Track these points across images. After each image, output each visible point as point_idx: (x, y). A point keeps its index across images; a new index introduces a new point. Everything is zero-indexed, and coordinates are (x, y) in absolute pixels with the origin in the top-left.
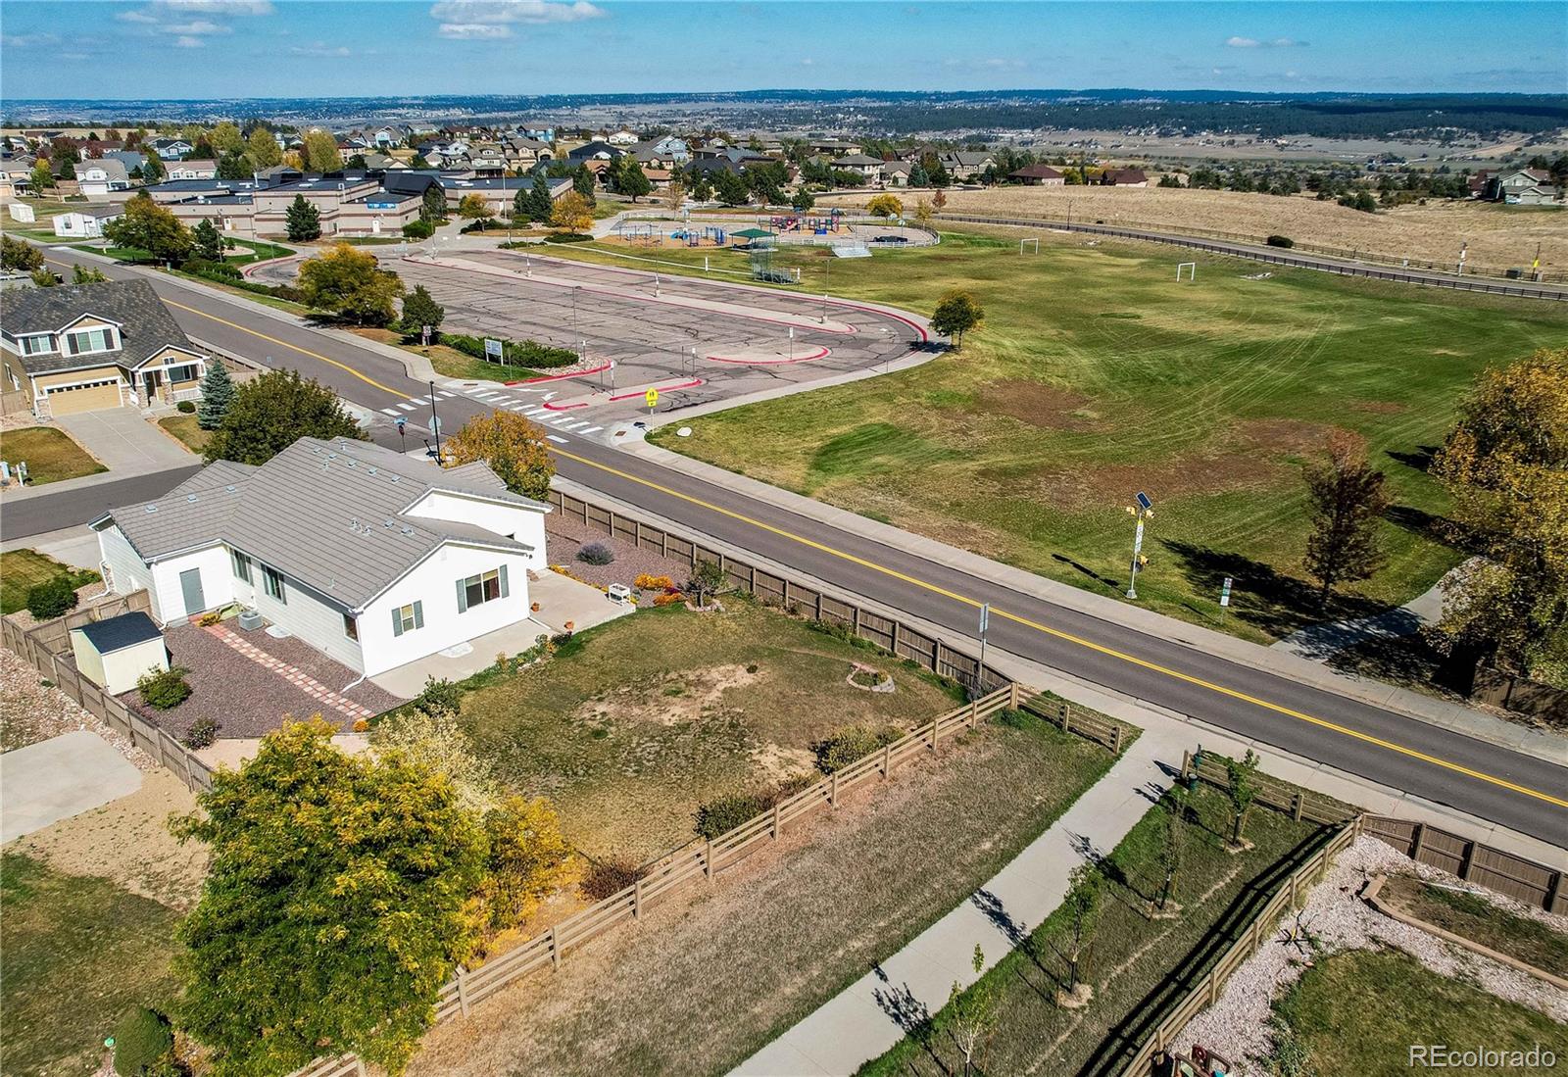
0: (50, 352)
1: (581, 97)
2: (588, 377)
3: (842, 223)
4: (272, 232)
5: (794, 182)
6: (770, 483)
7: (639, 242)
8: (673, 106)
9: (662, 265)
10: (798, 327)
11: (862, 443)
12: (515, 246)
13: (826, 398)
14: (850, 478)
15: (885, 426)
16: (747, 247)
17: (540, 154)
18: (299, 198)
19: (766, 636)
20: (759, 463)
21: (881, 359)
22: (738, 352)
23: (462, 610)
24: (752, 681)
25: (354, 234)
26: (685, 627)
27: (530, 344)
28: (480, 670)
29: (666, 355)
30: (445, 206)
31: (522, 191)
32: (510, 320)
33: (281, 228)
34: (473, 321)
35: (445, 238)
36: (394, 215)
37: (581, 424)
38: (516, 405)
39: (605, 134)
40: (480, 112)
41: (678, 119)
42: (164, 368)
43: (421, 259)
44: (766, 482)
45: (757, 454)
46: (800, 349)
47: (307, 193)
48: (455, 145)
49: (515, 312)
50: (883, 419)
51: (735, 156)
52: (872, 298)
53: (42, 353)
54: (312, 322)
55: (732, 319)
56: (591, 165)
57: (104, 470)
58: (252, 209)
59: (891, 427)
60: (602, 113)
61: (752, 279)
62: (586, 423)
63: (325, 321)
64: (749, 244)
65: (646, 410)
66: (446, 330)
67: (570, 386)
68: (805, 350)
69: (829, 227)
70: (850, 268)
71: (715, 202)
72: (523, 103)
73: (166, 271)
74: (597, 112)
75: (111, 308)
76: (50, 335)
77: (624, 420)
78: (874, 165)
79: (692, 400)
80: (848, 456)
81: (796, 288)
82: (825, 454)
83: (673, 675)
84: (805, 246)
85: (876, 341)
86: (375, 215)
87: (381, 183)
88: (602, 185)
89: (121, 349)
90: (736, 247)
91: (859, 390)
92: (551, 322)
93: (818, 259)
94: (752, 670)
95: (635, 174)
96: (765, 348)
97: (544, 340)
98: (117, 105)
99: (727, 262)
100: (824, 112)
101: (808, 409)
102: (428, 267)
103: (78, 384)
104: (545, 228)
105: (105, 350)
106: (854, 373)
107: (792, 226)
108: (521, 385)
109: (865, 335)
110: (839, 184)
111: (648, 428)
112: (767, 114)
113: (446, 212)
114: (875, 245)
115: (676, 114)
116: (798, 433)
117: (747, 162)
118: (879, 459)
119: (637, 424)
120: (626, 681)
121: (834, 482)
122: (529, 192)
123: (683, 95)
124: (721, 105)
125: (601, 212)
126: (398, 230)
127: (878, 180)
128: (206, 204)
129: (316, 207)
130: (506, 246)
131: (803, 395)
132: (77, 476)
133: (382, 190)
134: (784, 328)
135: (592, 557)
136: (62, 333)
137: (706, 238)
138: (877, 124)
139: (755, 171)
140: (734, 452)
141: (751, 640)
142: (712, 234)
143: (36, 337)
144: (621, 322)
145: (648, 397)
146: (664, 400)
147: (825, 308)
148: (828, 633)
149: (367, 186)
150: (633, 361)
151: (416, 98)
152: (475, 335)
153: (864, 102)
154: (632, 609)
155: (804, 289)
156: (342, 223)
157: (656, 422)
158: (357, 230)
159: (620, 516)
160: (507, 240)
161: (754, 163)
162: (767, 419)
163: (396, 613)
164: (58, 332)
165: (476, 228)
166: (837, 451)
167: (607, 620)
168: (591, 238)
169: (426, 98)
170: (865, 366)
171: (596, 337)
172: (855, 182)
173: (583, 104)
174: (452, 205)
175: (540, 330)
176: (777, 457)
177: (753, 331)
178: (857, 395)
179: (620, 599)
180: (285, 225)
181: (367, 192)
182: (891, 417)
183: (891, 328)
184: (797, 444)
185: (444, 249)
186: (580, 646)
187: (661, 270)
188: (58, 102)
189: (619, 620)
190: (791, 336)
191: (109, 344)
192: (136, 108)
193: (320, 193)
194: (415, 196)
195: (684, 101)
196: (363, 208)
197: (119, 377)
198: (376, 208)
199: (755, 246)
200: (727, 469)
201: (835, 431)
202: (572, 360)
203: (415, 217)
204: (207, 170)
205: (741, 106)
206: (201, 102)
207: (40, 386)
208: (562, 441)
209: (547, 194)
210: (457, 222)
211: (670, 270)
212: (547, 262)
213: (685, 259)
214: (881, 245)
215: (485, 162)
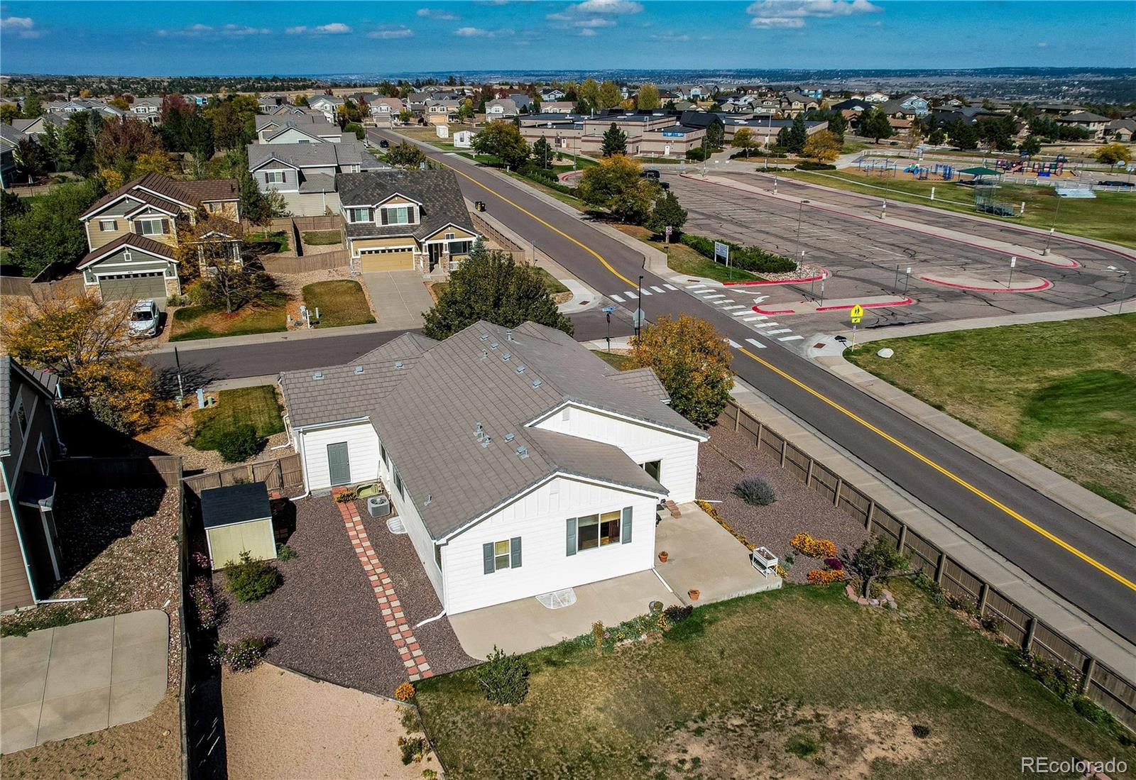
0: (368, 222)
1: (849, 71)
2: (801, 286)
3: (1065, 168)
4: (591, 150)
5: (1020, 134)
6: (974, 427)
7: (875, 173)
8: (921, 79)
9: (891, 193)
10: (1020, 258)
11: (1087, 392)
12: (769, 170)
13: (1047, 334)
14: (1071, 434)
15: (1116, 374)
16: (972, 183)
17: (808, 107)
18: (614, 125)
19: (947, 666)
20: (963, 400)
21: (1109, 298)
22: (952, 276)
23: (570, 552)
24: (917, 754)
25: (649, 155)
26: (839, 626)
27: (755, 250)
28: (571, 637)
29: (881, 271)
30: (722, 137)
31: (785, 129)
32: (747, 228)
33: (598, 147)
34: (717, 226)
35: (717, 162)
36: (682, 142)
37: (783, 331)
38: (728, 305)
39: (863, 94)
40: (773, 81)
41: (924, 89)
42: (446, 242)
43: (694, 176)
44: (969, 424)
45: (962, 389)
46: (1018, 280)
47: (621, 123)
48: (745, 98)
49: (754, 222)
50: (1113, 366)
51: (968, 112)
52: (1097, 236)
53: (362, 222)
54: (588, 216)
55: (952, 244)
56: (846, 113)
57: (373, 321)
58: (582, 133)
59: (1124, 376)
60: (864, 83)
61: (974, 210)
62: (788, 330)
63: (598, 216)
64: (975, 181)
65: (849, 324)
66: (688, 230)
67: (781, 292)
68: (1024, 280)
69: (1053, 170)
70: (1073, 207)
71: (947, 146)
72: (805, 75)
73: (505, 172)
74: (861, 83)
75: (421, 191)
76: (370, 208)
77: (826, 332)
78: (1099, 122)
79: (900, 318)
80: (1070, 406)
81: (1018, 221)
82: (1042, 399)
83: (807, 712)
84: (1027, 185)
85: (1104, 278)
86: (667, 142)
87: (678, 119)
88: (852, 130)
89: (419, 223)
90: (961, 181)
91: (1085, 330)
92: (782, 233)
93: (1039, 197)
94: (920, 731)
95: (880, 121)
96: (981, 274)
97: (773, 248)
98: (540, 73)
99: (951, 194)
100: (1050, 85)
101: (1025, 343)
102: (697, 182)
103: (383, 248)
104: (798, 158)
105: (407, 224)
106: (1077, 311)
107: (1016, 169)
108: (738, 286)
109: (1090, 272)
110: (1063, 137)
111: (848, 344)
112: (1000, 86)
113: (722, 142)
114: (1099, 188)
115: (922, 85)
116: (1012, 370)
117: (979, 117)
118: (1109, 415)
119: (838, 338)
120: (741, 704)
121: (1052, 437)
122: (789, 129)
123: (930, 70)
124: (960, 79)
125: (847, 149)
126: (683, 154)
127: (1101, 135)
128: (552, 128)
129: (626, 133)
130: (763, 170)
131: (1020, 328)
132: (352, 324)
133: (678, 123)
134: (1006, 257)
135: (751, 494)
136: (377, 207)
137: (935, 173)
138: (1098, 95)
139: (986, 124)
140: (937, 383)
141: (927, 669)
142: (941, 171)
143: (359, 209)
144: (844, 238)
145: (853, 314)
146: (871, 316)
147: (1048, 242)
148: (1039, 677)
149: (667, 120)
150: (848, 274)
151: (730, 71)
152: (711, 237)
153: (1089, 77)
154: (777, 583)
155: (1025, 223)
156: (644, 146)
157: (857, 339)
158: (651, 152)
159: (794, 447)
160: (765, 165)
161: (986, 117)
162: (978, 350)
163: (489, 549)
164: (375, 206)
165: (742, 155)
166: (1057, 397)
167: (743, 593)
168: (834, 167)
169: (737, 71)
170: (1092, 304)
171: (819, 249)
172: (1079, 136)
173: (851, 76)
174: (727, 137)
175: (771, 239)
176: (985, 396)
177: (969, 257)
178: (1082, 335)
179: (764, 568)
180: (601, 145)
181: (666, 125)
182: (1124, 365)
183: (1121, 267)
184: (1010, 382)
185: (713, 169)
186: (698, 628)
187: (890, 196)
188: (507, 71)
189: (757, 597)
190: (1013, 265)
191: (411, 219)
192: (550, 75)
193: (630, 123)
194: (699, 129)
195: (931, 76)
196: (660, 136)
197: (413, 246)
198: (669, 136)
199: (980, 182)
200: (926, 401)
201: (1055, 373)
202: (791, 267)
203: (697, 145)
204: (567, 108)
205: (978, 80)
206: (589, 72)
207: (355, 249)
208: (760, 346)
209: (804, 131)
210: (729, 150)
211: (898, 198)
212: (793, 184)
213: (914, 189)
214: (1106, 189)
215: (764, 110)
